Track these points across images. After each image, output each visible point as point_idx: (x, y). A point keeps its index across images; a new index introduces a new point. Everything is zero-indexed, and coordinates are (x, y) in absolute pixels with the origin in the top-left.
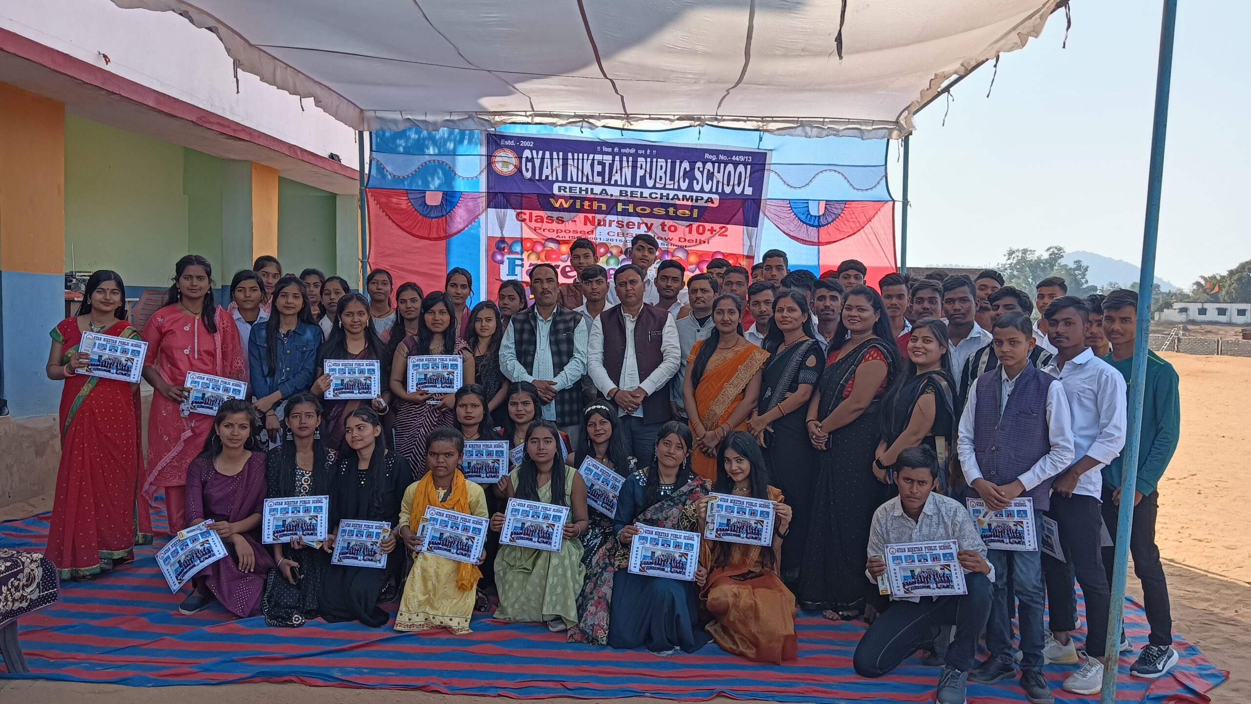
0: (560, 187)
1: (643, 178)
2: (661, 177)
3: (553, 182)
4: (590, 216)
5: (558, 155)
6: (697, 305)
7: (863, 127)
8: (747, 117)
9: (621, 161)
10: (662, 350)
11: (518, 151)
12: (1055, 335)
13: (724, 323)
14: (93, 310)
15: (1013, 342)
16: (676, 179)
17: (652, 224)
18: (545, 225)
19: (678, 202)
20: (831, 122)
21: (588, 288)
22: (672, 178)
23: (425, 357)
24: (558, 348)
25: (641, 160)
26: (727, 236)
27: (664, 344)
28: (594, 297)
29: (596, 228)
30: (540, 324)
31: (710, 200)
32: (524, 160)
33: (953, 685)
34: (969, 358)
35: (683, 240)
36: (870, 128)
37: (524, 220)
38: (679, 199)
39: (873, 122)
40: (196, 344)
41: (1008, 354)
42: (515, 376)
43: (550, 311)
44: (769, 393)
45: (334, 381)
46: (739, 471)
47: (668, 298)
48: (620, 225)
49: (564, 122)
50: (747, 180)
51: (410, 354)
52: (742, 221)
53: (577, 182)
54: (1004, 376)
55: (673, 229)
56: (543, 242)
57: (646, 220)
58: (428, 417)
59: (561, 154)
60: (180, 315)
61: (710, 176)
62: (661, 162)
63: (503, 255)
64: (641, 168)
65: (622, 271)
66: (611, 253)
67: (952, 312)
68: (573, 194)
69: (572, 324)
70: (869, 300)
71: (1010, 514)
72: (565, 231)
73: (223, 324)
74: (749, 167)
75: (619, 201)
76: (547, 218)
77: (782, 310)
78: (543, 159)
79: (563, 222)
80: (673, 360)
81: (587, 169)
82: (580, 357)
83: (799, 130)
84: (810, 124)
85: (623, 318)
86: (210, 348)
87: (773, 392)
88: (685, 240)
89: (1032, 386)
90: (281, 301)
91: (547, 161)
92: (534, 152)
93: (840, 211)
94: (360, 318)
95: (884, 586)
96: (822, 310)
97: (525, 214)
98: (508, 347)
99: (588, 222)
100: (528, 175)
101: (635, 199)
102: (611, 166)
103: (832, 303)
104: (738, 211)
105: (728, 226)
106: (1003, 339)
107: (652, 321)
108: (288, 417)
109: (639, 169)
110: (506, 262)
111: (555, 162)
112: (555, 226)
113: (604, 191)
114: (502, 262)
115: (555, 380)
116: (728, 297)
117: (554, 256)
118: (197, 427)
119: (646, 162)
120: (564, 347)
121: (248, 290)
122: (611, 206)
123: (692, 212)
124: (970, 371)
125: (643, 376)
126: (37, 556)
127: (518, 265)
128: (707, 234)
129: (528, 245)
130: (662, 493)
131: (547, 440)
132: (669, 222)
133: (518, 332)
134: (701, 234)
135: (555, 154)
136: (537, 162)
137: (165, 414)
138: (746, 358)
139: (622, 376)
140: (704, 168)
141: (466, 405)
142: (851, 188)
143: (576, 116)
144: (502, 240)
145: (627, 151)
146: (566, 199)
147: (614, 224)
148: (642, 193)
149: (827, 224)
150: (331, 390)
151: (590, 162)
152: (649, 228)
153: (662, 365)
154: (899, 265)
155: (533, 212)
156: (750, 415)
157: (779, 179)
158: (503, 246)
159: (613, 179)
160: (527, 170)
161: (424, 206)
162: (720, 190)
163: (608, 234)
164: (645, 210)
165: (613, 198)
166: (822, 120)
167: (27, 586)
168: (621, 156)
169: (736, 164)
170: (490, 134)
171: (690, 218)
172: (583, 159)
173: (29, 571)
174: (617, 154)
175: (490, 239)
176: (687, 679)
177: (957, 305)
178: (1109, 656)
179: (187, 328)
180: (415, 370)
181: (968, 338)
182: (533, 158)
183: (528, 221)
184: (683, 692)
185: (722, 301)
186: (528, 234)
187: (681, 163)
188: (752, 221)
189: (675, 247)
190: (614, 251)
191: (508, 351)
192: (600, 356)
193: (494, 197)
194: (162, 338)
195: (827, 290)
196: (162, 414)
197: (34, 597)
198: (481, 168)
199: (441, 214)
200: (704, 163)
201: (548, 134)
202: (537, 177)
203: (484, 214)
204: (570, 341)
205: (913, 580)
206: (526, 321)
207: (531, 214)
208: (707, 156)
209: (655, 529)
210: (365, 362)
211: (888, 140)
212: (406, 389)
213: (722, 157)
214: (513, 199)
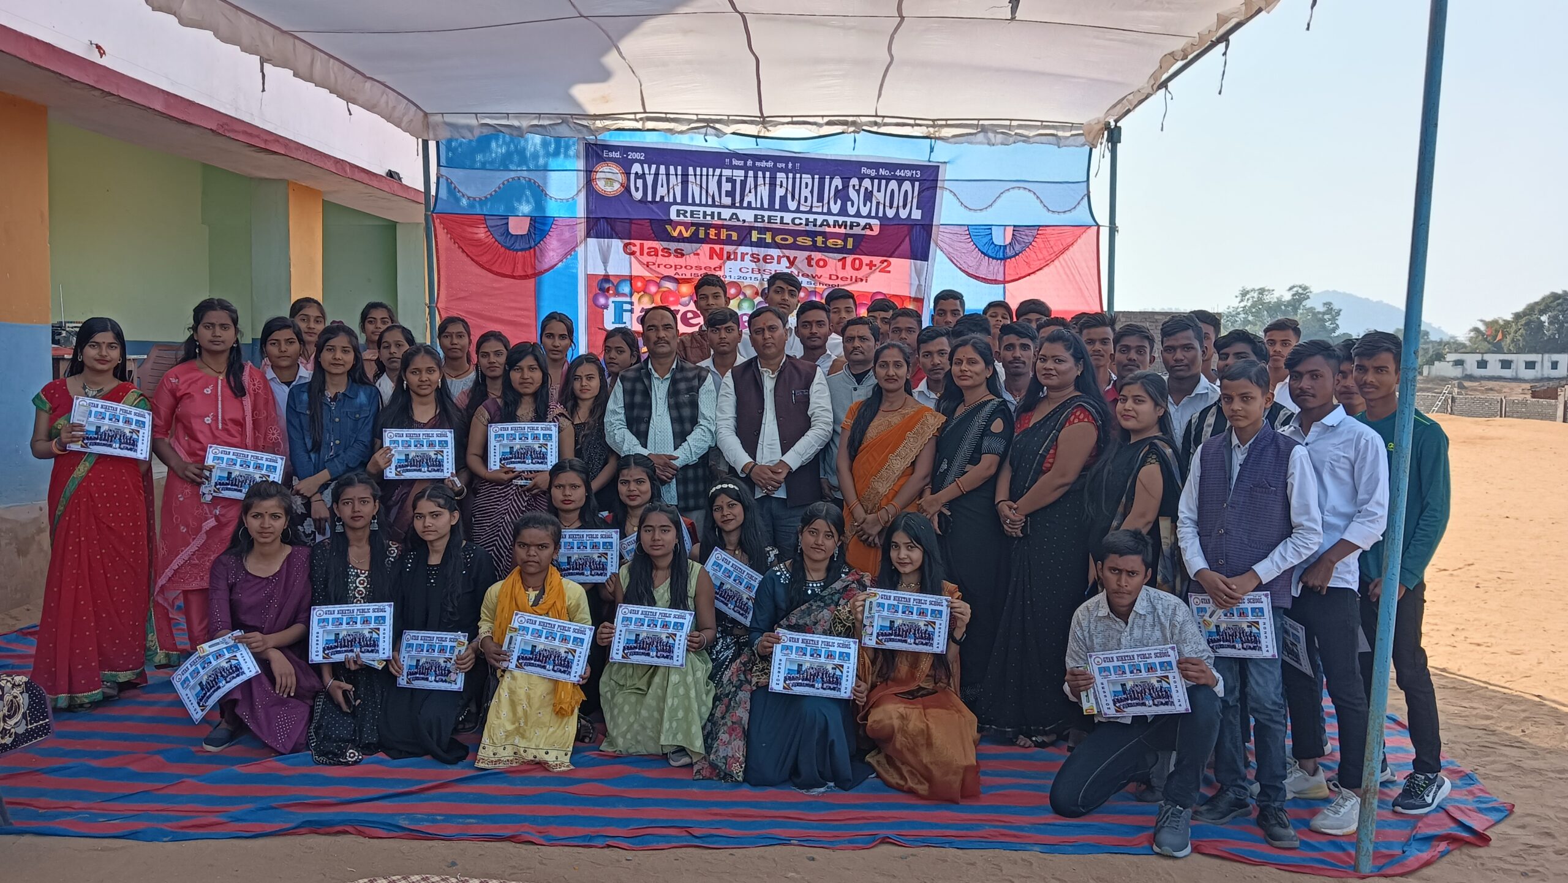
0: (678, 211)
1: (783, 199)
2: (806, 198)
3: (670, 204)
4: (717, 247)
5: (676, 170)
6: (853, 357)
7: (1060, 133)
8: (915, 119)
9: (756, 177)
10: (809, 413)
11: (626, 165)
12: (1298, 391)
13: (889, 379)
14: (86, 370)
15: (1245, 398)
16: (826, 201)
17: (795, 258)
18: (660, 260)
19: (827, 230)
20: (1020, 127)
21: (715, 337)
22: (820, 199)
23: (509, 425)
24: (679, 412)
25: (781, 176)
26: (889, 272)
27: (812, 406)
28: (722, 348)
29: (724, 263)
30: (656, 383)
31: (869, 226)
32: (632, 177)
33: (1174, 824)
34: (1190, 421)
35: (835, 277)
36: (1068, 134)
37: (633, 253)
38: (829, 226)
39: (1072, 126)
40: (220, 410)
41: (1239, 413)
42: (625, 449)
43: (669, 365)
44: (944, 466)
45: (397, 456)
46: (907, 561)
47: (816, 348)
48: (755, 258)
49: (684, 128)
50: (915, 201)
51: (492, 421)
52: (909, 253)
53: (700, 205)
54: (1235, 441)
55: (821, 263)
56: (658, 281)
57: (787, 252)
58: (515, 500)
59: (679, 168)
60: (199, 375)
61: (869, 196)
62: (807, 178)
63: (607, 298)
64: (781, 186)
65: (759, 315)
66: (744, 294)
67: (1172, 363)
68: (695, 220)
69: (696, 382)
70: (1068, 349)
71: (1242, 613)
72: (686, 267)
73: (254, 385)
74: (917, 184)
75: (752, 228)
76: (662, 251)
77: (960, 362)
78: (657, 174)
79: (683, 255)
80: (824, 426)
81: (713, 187)
82: (706, 424)
83: (981, 137)
84: (994, 129)
85: (760, 374)
86: (238, 416)
87: (950, 464)
88: (838, 277)
89: (1270, 452)
90: (327, 356)
91: (662, 178)
92: (646, 166)
93: (1031, 239)
94: (428, 376)
95: (1089, 704)
96: (1010, 362)
97: (635, 245)
98: (615, 412)
99: (715, 256)
100: (638, 196)
101: (774, 226)
102: (744, 183)
103: (1023, 353)
104: (903, 241)
105: (891, 259)
106: (1234, 394)
107: (796, 376)
108: (337, 503)
109: (778, 187)
110: (612, 306)
111: (672, 178)
112: (673, 260)
113: (734, 216)
114: (606, 307)
115: (675, 454)
116: (893, 346)
117: (671, 299)
118: (223, 515)
119: (787, 178)
120: (686, 412)
121: (283, 343)
122: (743, 234)
123: (845, 241)
124: (1193, 436)
125: (787, 444)
126: (20, 679)
127: (626, 311)
128: (865, 270)
129: (639, 284)
130: (810, 592)
131: (664, 529)
132: (816, 255)
133: (629, 393)
134: (857, 270)
135: (672, 168)
136: (650, 179)
137: (181, 499)
138: (916, 423)
139: (759, 446)
140: (860, 186)
141: (564, 486)
142: (1045, 210)
143: (699, 121)
144: (606, 278)
145: (764, 164)
146: (687, 225)
147: (748, 258)
148: (782, 218)
149: (1014, 256)
150: (393, 466)
151: (716, 178)
152: (792, 263)
153: (809, 433)
154: (1105, 308)
155: (645, 242)
156: (920, 495)
157: (955, 199)
158: (607, 286)
159: (746, 200)
160: (637, 189)
161: (507, 237)
162: (881, 214)
163: (740, 270)
164: (787, 240)
165: (746, 224)
166: (1008, 123)
167: (10, 717)
168: (756, 170)
169: (900, 181)
170: (590, 144)
171: (843, 250)
172: (707, 175)
173: (11, 698)
174: (750, 168)
175: (590, 277)
176: (842, 823)
177: (1179, 355)
178: (1367, 786)
179: (208, 391)
180: (498, 441)
181: (1193, 395)
182: (644, 174)
183: (638, 253)
184: (838, 839)
185: (886, 352)
186: (638, 270)
187: (831, 179)
188: (921, 253)
189: (825, 287)
190: (749, 292)
191: (616, 418)
192: (732, 423)
193: (596, 224)
194: (178, 404)
195: (1017, 337)
196: (177, 498)
197: (21, 730)
198: (578, 187)
199: (528, 246)
200: (861, 180)
201: (664, 143)
202: (650, 199)
203: (583, 245)
204: (694, 405)
205: (1125, 696)
206: (638, 379)
207: (642, 246)
208: (864, 170)
209: (801, 636)
210: (435, 432)
211: (1091, 150)
212: (487, 467)
213: (882, 172)
214: (619, 227)
